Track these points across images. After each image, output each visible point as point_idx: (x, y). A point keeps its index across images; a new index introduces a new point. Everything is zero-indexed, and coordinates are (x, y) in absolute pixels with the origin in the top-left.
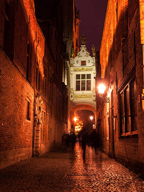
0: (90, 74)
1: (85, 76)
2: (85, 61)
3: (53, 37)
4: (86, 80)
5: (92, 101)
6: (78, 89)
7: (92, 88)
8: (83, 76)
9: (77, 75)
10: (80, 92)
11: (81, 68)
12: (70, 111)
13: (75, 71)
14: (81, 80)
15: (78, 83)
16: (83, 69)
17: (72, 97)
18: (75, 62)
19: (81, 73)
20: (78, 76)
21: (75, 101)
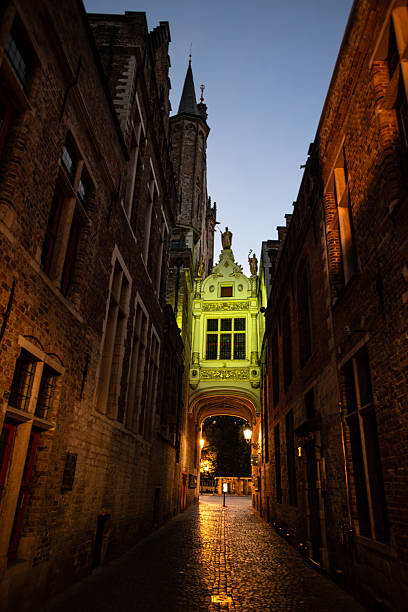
0: (244, 319)
1: (231, 323)
2: (231, 288)
3: (126, 77)
4: (233, 332)
5: (250, 388)
6: (211, 355)
7: (248, 355)
8: (226, 323)
9: (209, 320)
10: (218, 364)
11: (220, 303)
12: (189, 414)
13: (206, 309)
14: (219, 332)
15: (211, 340)
16: (225, 305)
17: (195, 374)
18: (207, 289)
19: (220, 315)
20: (212, 324)
21: (202, 385)
